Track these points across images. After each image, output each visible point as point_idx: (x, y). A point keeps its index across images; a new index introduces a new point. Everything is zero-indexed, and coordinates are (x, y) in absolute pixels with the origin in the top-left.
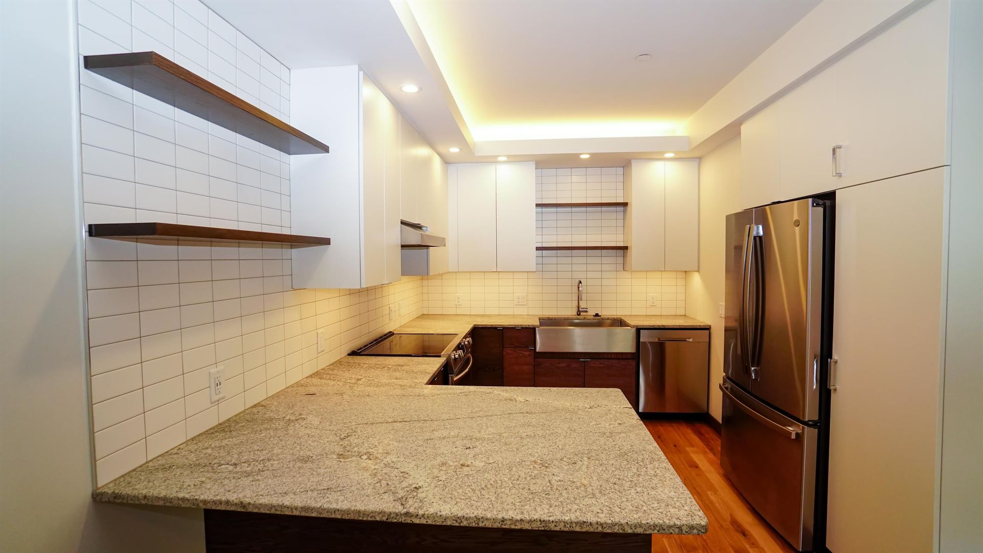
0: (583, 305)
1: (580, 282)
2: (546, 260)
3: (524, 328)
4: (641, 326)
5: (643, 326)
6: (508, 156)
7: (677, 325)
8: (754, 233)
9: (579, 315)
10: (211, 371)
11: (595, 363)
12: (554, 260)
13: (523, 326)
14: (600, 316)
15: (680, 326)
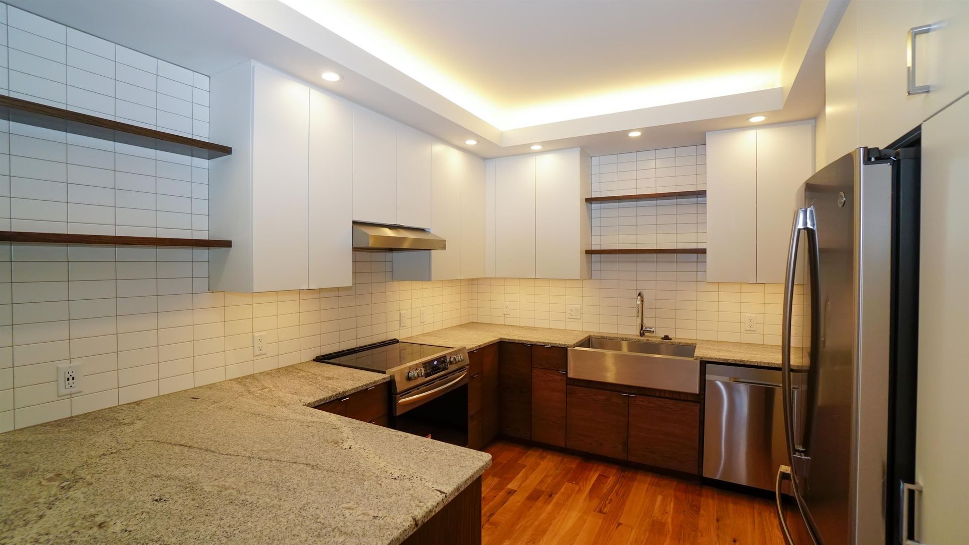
0: (648, 323)
3: (555, 347)
4: (707, 358)
5: (711, 358)
6: (543, 143)
7: (765, 361)
9: (642, 335)
10: (59, 366)
11: (642, 401)
13: (554, 345)
14: (671, 339)
15: (768, 363)
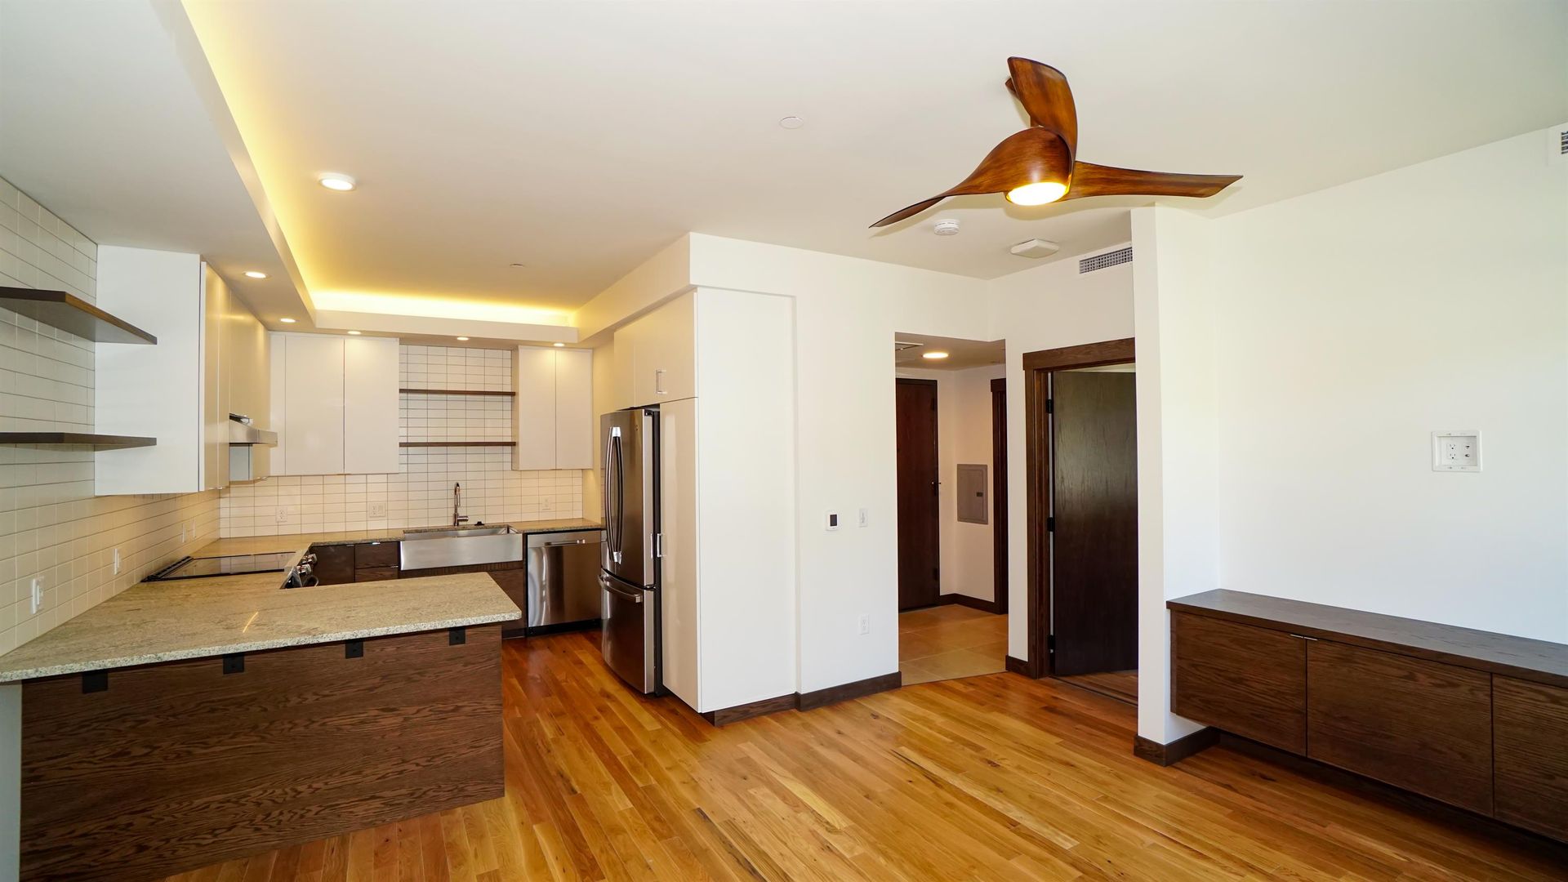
0: (461, 512)
1: (458, 485)
2: (412, 459)
3: (384, 542)
4: (528, 530)
5: (531, 530)
6: (362, 330)
7: (568, 526)
8: (614, 435)
9: (456, 524)
12: (424, 459)
14: (484, 523)
